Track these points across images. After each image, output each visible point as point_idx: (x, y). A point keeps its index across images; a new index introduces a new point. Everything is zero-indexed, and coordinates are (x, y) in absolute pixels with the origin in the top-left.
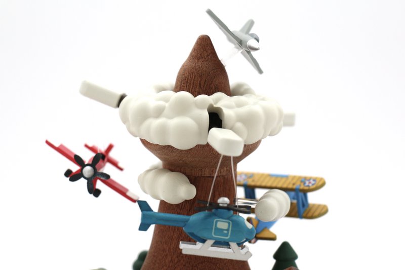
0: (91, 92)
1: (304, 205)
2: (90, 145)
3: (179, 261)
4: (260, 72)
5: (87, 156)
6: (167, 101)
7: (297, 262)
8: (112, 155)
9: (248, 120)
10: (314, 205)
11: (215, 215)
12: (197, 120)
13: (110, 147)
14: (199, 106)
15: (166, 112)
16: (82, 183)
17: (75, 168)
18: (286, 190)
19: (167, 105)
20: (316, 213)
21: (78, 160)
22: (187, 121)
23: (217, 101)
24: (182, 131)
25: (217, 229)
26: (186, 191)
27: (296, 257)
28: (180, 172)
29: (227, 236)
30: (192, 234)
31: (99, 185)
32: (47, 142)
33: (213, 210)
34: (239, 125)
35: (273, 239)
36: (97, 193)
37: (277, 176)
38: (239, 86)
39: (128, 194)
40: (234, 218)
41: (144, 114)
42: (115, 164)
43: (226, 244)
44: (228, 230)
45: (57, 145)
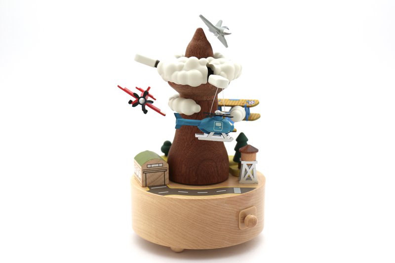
0: (141, 59)
2: (139, 87)
3: (192, 145)
5: (140, 94)
6: (184, 62)
8: (150, 92)
9: (227, 71)
10: (253, 114)
11: (214, 119)
12: (202, 71)
13: (149, 88)
14: (202, 64)
15: (185, 67)
17: (134, 99)
18: (243, 107)
19: (185, 64)
20: (255, 118)
21: (135, 95)
22: (196, 72)
23: (210, 61)
24: (194, 77)
25: (216, 126)
26: (196, 108)
27: (247, 140)
28: (191, 98)
29: (221, 129)
30: (203, 130)
31: (147, 108)
32: (118, 86)
33: (213, 117)
34: (223, 73)
35: (235, 131)
36: (145, 112)
37: (234, 100)
38: (217, 54)
39: (161, 112)
40: (224, 120)
41: (173, 70)
42: (152, 97)
43: (220, 134)
44: (221, 127)
45: (123, 88)
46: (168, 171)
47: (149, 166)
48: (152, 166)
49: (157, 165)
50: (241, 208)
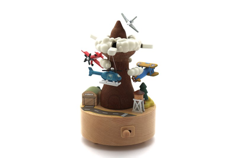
1: (152, 72)
2: (96, 52)
4: (138, 32)
7: (147, 88)
12: (108, 45)
16: (87, 62)
22: (106, 45)
25: (108, 77)
27: (146, 87)
31: (94, 63)
32: (82, 50)
34: (121, 47)
35: (140, 81)
36: (92, 65)
43: (112, 81)
44: (111, 77)
46: (96, 98)
47: (86, 94)
48: (88, 94)
49: (90, 94)
50: (122, 125)
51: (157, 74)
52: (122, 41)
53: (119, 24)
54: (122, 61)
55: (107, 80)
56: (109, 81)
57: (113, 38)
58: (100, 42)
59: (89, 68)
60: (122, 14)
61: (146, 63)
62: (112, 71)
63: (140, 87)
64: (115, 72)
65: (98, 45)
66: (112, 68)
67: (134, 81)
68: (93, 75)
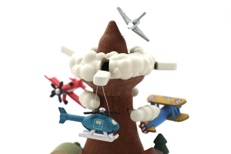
1: (176, 114)
4: (148, 40)
10: (183, 114)
11: (96, 116)
12: (95, 66)
15: (82, 61)
19: (84, 57)
22: (90, 66)
25: (95, 124)
29: (101, 128)
30: (85, 126)
32: (45, 76)
34: (117, 69)
35: (155, 131)
40: (106, 119)
44: (101, 125)
51: (186, 117)
52: (120, 58)
53: (113, 27)
54: (119, 95)
55: (93, 131)
56: (97, 132)
57: (102, 54)
58: (80, 61)
59: (60, 108)
60: (119, 9)
61: (164, 97)
62: (102, 113)
63: (155, 142)
64: (108, 116)
65: (76, 67)
66: (101, 109)
67: (143, 132)
68: (66, 121)
